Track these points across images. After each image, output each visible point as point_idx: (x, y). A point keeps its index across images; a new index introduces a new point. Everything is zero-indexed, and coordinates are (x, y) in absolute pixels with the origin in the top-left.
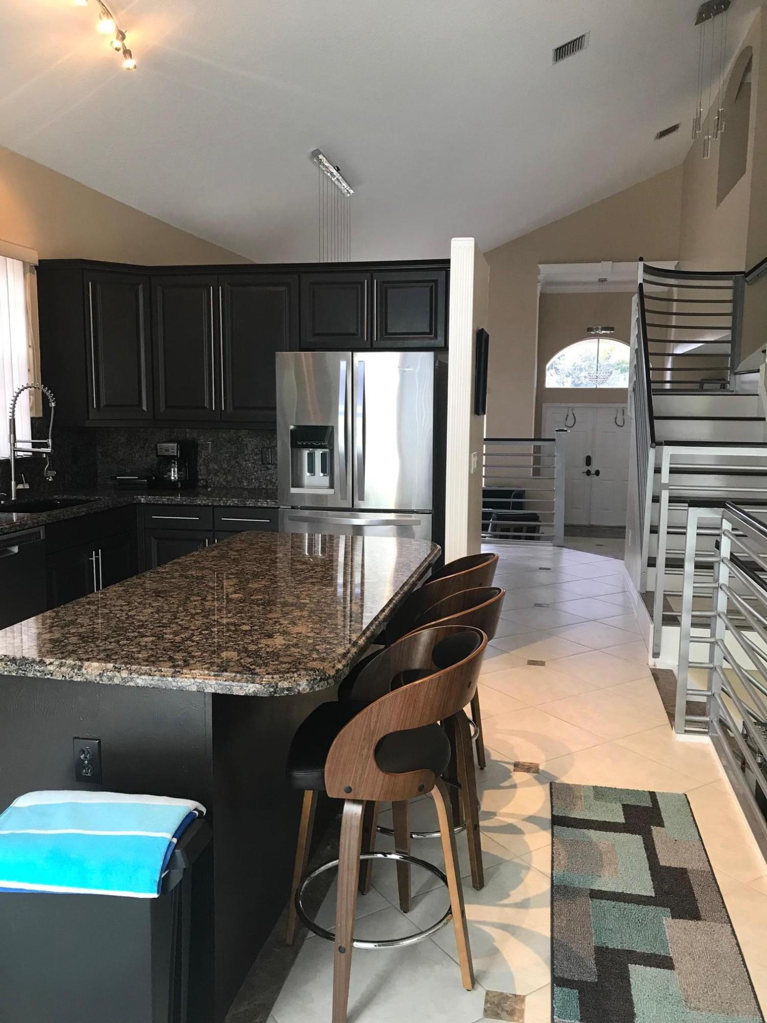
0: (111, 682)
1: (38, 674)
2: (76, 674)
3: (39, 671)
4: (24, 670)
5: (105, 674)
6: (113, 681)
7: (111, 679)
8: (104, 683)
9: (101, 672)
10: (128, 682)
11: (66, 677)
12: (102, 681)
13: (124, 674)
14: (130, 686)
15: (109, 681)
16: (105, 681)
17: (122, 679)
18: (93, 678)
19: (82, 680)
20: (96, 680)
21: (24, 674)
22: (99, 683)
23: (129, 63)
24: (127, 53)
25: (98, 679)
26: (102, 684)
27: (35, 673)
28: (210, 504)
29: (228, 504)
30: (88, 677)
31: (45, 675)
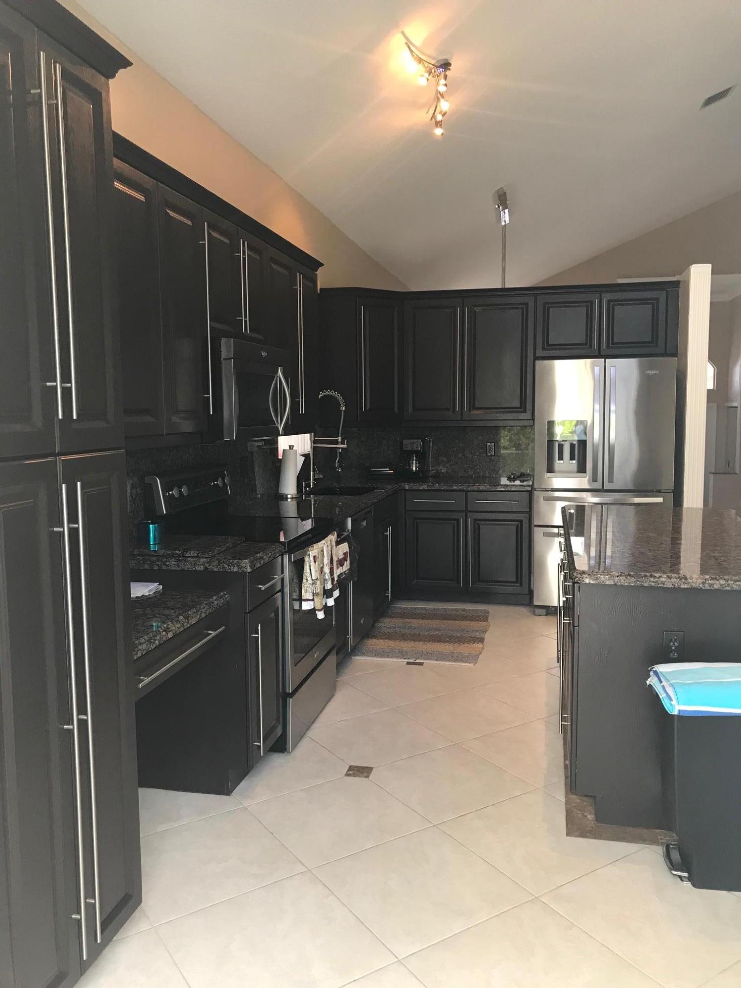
0: (711, 588)
1: (653, 584)
2: (684, 583)
3: (653, 582)
4: (641, 582)
5: (707, 582)
6: (713, 587)
7: (711, 585)
8: (706, 588)
9: (704, 581)
10: (725, 587)
11: (675, 585)
12: (704, 587)
13: (722, 582)
14: (726, 590)
15: (710, 587)
16: (707, 587)
17: (721, 586)
18: (698, 585)
19: (688, 587)
20: (699, 586)
21: (641, 584)
22: (701, 588)
23: (438, 132)
24: (438, 124)
25: (701, 586)
26: (704, 589)
27: (650, 583)
28: (465, 489)
29: (481, 488)
30: (693, 585)
31: (658, 584)
